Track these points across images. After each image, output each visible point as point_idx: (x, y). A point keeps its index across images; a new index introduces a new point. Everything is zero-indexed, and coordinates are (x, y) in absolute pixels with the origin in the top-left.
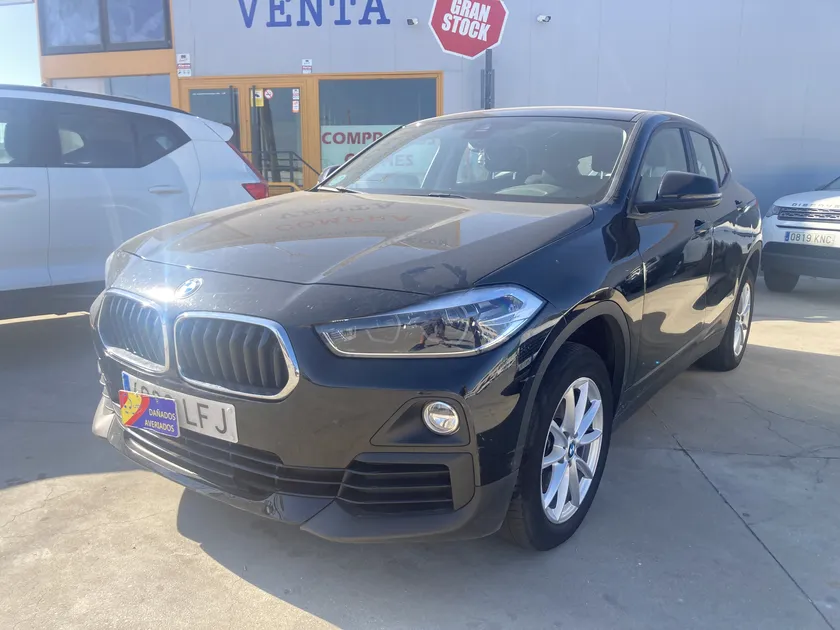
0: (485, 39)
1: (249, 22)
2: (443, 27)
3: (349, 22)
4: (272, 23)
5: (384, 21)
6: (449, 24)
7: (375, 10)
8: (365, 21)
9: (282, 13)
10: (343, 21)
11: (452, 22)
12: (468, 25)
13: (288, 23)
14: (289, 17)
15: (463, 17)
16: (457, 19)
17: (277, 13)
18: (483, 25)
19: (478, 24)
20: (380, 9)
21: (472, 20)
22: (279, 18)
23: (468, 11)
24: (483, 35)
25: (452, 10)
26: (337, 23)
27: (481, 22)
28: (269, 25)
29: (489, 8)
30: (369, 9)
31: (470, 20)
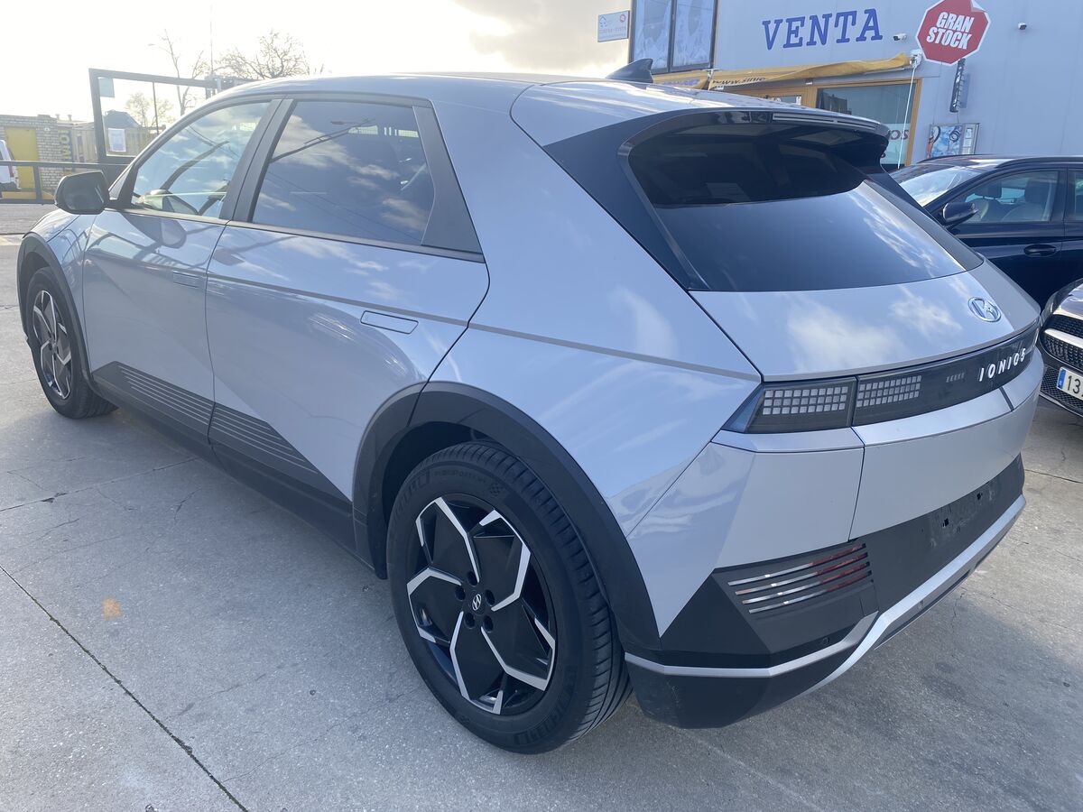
1: (770, 45)
2: (928, 40)
3: (848, 40)
4: (788, 45)
5: (877, 37)
7: (871, 28)
8: (862, 38)
9: (796, 36)
10: (844, 40)
11: (936, 34)
13: (800, 44)
14: (801, 39)
15: (947, 30)
16: (941, 31)
17: (793, 36)
19: (961, 34)
20: (876, 28)
22: (794, 40)
23: (952, 24)
24: (964, 44)
25: (938, 24)
26: (838, 41)
27: (963, 33)
28: (785, 46)
29: (973, 19)
30: (866, 28)
31: (953, 29)
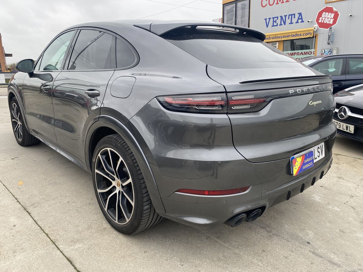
0: (332, 23)
1: (267, 26)
3: (293, 23)
6: (321, 20)
8: (297, 22)
12: (327, 20)
15: (326, 18)
16: (324, 18)
18: (332, 19)
19: (330, 19)
20: (302, 19)
21: (328, 18)
22: (275, 24)
23: (327, 16)
24: (331, 22)
25: (322, 16)
26: (290, 24)
27: (331, 19)
28: (272, 26)
29: (334, 14)
30: (299, 19)
